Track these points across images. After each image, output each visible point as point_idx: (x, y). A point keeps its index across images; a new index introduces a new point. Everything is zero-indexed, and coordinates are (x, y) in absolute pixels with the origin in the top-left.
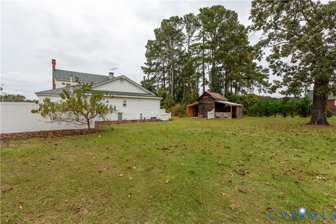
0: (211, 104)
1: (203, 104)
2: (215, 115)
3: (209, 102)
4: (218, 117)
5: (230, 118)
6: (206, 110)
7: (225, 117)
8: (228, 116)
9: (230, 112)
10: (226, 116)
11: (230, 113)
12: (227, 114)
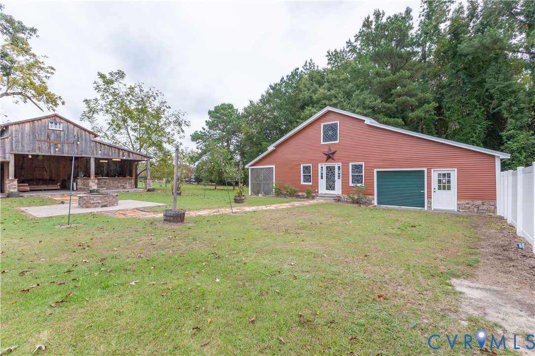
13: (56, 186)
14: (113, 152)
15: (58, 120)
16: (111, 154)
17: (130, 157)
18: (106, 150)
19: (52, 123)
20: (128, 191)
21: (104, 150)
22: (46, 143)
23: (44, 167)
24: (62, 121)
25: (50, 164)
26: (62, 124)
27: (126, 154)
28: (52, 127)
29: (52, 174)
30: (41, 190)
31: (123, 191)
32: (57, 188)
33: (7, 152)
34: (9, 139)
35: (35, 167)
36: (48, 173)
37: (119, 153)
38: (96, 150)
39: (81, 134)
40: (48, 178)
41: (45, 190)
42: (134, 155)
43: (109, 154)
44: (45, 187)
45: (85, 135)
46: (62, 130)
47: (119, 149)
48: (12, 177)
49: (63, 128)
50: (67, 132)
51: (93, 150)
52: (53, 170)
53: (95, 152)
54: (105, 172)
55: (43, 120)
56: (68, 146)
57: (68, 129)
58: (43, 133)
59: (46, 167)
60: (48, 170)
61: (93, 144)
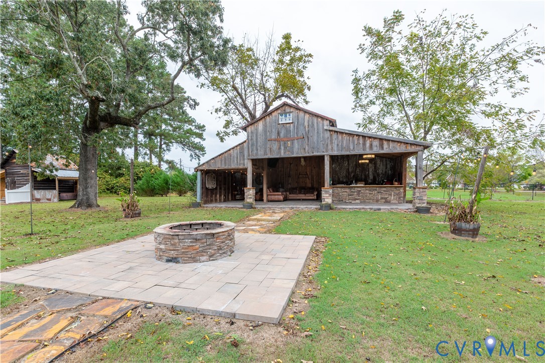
0: (25, 174)
1: (13, 174)
2: (32, 195)
3: (22, 171)
4: (38, 200)
5: (56, 200)
6: (18, 186)
7: (48, 199)
8: (52, 198)
9: (55, 189)
10: (49, 197)
11: (54, 191)
12: (51, 194)
13: (312, 195)
14: (356, 142)
15: (288, 109)
16: (352, 148)
17: (383, 148)
18: (345, 142)
19: (282, 115)
20: (379, 209)
21: (342, 142)
22: (276, 142)
23: (307, 174)
24: (292, 110)
25: (312, 170)
26: (291, 114)
27: (376, 143)
28: (282, 120)
29: (313, 181)
30: (299, 200)
31: (371, 209)
32: (313, 198)
33: (245, 158)
34: (246, 143)
35: (300, 174)
36: (310, 180)
37: (364, 144)
38: (332, 143)
39: (312, 123)
40: (310, 185)
41: (303, 200)
42: (391, 144)
43: (350, 148)
44: (302, 196)
45: (317, 123)
46: (291, 122)
47: (364, 137)
48: (250, 185)
49: (293, 119)
50: (297, 123)
51: (327, 145)
52: (315, 177)
53: (330, 147)
54: (371, 177)
55: (273, 114)
56: (298, 142)
57: (298, 120)
58: (274, 130)
59: (308, 173)
60: (310, 177)
61: (327, 134)
